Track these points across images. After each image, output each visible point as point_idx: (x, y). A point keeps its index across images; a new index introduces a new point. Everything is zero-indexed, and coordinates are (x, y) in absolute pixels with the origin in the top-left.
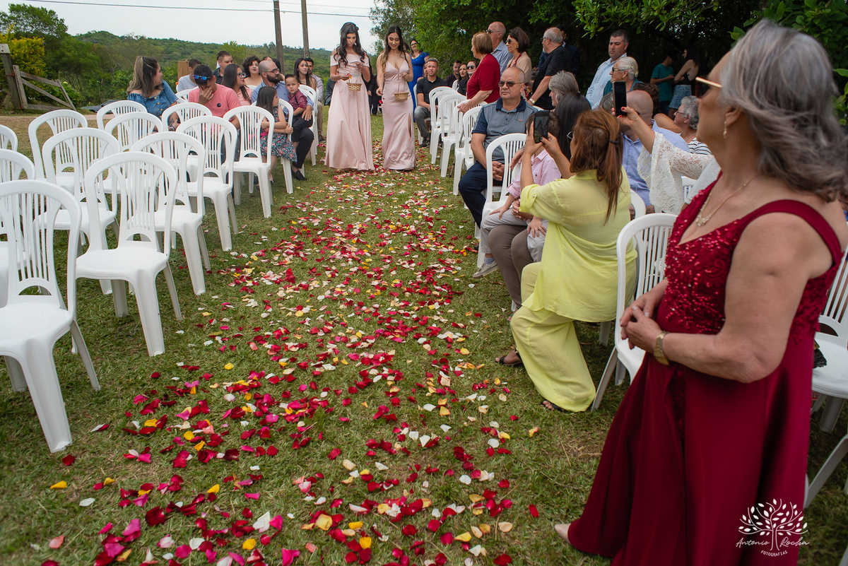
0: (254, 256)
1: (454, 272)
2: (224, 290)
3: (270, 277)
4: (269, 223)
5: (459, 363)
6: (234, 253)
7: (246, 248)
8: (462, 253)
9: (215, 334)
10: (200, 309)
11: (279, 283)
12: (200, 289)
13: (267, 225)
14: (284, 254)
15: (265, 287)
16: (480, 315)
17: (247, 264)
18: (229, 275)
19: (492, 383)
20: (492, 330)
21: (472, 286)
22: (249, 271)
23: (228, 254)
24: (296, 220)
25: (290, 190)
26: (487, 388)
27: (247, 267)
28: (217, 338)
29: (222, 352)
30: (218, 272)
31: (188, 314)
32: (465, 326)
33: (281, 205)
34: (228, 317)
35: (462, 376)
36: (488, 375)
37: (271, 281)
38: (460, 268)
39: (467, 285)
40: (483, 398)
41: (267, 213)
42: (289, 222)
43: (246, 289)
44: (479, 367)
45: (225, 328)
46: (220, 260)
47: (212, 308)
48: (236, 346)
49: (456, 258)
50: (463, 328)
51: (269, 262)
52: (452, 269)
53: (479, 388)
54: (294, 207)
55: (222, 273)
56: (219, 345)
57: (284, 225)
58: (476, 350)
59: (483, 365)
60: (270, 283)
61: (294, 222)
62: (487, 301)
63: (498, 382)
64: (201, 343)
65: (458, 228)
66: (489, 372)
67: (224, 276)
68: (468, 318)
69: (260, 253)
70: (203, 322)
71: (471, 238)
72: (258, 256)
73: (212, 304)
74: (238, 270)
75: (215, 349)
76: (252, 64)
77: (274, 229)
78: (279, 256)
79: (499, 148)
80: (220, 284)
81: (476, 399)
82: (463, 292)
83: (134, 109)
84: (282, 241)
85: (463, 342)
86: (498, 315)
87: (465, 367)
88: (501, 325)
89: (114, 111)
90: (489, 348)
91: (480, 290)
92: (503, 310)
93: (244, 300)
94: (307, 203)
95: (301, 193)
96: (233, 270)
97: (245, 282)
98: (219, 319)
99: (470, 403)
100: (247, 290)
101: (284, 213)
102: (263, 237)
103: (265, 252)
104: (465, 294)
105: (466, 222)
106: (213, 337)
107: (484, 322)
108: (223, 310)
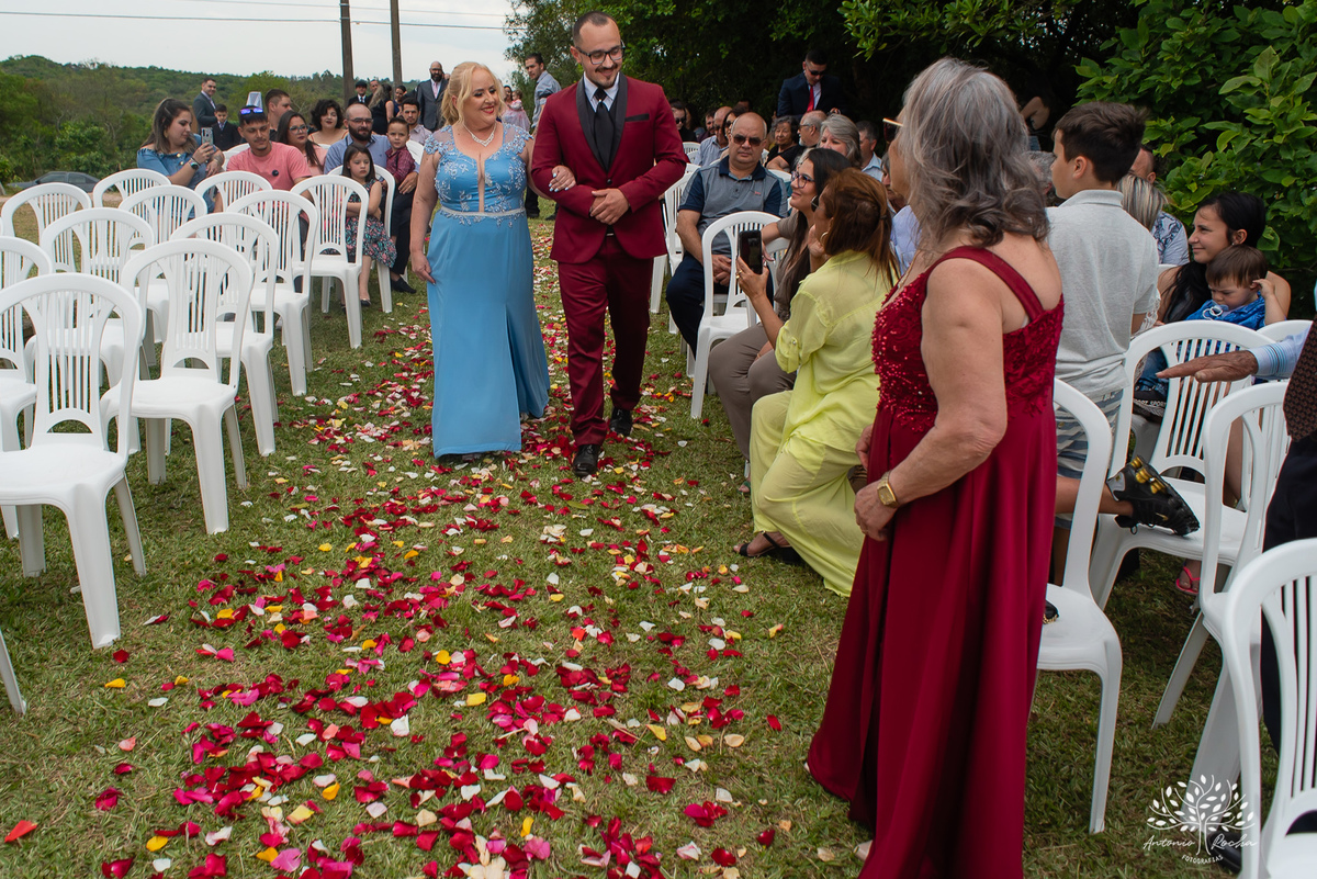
0: (342, 402)
1: (654, 425)
2: (302, 450)
3: (369, 432)
4: (359, 355)
5: (665, 545)
6: (310, 399)
7: (328, 391)
8: (667, 398)
9: (298, 506)
10: (270, 474)
11: (384, 440)
12: (267, 448)
13: (357, 358)
14: (388, 400)
15: (364, 446)
16: (697, 484)
17: (333, 414)
18: (307, 431)
19: (715, 571)
20: (714, 503)
21: (683, 443)
22: (337, 424)
23: (301, 399)
24: (402, 351)
25: (387, 309)
26: (707, 578)
27: (334, 417)
28: (303, 512)
29: (310, 529)
30: (291, 425)
31: (253, 479)
32: (674, 498)
33: (375, 329)
34: (315, 485)
35: (670, 562)
36: (710, 562)
37: (372, 437)
38: (664, 419)
39: (675, 443)
40: (702, 589)
41: (356, 343)
42: (390, 354)
43: (336, 448)
44: (695, 550)
45: (311, 498)
46: (291, 408)
47: (288, 472)
48: (331, 523)
49: (657, 404)
50: (670, 500)
51: (366, 410)
52: (651, 420)
53: (696, 577)
54: (396, 333)
55: (297, 426)
56: (306, 521)
57: (384, 359)
58: (691, 529)
59: (701, 548)
60: (371, 440)
61: (397, 355)
62: (706, 465)
63: (723, 570)
64: (279, 518)
65: (660, 362)
66: (711, 558)
67: (299, 430)
68: (678, 488)
69: (351, 398)
70: (278, 490)
71: (680, 377)
72: (348, 402)
73: (288, 468)
74: (321, 421)
75: (300, 526)
76: (326, 114)
77: (369, 364)
78: (381, 403)
79: (722, 234)
80: (297, 442)
81: (691, 591)
82: (669, 453)
83: (150, 183)
84: (384, 381)
85: (670, 518)
86: (724, 484)
87: (674, 550)
88: (729, 497)
89: (120, 187)
90: (710, 528)
91: (696, 450)
92: (732, 476)
93: (334, 463)
94: (416, 327)
95: (404, 313)
96: (312, 422)
97: (332, 438)
98: (302, 488)
99: (683, 596)
100: (337, 450)
101: (382, 342)
102: (352, 376)
103: (358, 396)
104: (673, 454)
105: (672, 353)
106: (295, 511)
107: (703, 492)
108: (305, 475)
